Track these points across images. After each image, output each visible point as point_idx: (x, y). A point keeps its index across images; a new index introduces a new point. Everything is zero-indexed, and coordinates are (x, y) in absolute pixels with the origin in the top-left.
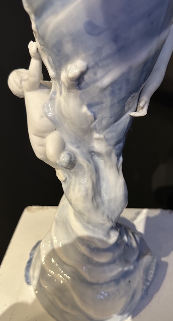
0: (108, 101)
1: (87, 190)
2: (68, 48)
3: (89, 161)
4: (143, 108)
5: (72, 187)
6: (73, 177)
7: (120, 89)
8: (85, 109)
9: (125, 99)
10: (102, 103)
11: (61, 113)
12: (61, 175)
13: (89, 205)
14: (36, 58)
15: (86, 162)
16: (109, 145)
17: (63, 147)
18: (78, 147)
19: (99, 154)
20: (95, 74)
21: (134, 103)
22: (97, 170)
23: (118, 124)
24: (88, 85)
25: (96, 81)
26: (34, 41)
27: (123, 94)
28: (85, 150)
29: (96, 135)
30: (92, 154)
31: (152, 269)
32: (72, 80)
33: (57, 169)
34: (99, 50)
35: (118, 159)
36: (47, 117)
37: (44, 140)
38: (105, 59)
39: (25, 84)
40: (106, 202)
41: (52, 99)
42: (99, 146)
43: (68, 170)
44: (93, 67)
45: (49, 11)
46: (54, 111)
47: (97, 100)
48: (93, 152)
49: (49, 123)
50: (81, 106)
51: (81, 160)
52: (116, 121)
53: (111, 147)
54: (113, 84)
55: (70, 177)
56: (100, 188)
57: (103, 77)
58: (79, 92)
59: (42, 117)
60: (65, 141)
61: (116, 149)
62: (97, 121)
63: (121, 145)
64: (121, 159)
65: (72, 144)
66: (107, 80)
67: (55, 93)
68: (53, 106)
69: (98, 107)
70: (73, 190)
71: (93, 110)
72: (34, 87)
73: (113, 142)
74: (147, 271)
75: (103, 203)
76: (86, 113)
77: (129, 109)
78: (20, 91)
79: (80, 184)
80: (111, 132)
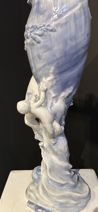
2: (70, 83)
10: (70, 101)
34: (78, 82)
71: (67, 105)
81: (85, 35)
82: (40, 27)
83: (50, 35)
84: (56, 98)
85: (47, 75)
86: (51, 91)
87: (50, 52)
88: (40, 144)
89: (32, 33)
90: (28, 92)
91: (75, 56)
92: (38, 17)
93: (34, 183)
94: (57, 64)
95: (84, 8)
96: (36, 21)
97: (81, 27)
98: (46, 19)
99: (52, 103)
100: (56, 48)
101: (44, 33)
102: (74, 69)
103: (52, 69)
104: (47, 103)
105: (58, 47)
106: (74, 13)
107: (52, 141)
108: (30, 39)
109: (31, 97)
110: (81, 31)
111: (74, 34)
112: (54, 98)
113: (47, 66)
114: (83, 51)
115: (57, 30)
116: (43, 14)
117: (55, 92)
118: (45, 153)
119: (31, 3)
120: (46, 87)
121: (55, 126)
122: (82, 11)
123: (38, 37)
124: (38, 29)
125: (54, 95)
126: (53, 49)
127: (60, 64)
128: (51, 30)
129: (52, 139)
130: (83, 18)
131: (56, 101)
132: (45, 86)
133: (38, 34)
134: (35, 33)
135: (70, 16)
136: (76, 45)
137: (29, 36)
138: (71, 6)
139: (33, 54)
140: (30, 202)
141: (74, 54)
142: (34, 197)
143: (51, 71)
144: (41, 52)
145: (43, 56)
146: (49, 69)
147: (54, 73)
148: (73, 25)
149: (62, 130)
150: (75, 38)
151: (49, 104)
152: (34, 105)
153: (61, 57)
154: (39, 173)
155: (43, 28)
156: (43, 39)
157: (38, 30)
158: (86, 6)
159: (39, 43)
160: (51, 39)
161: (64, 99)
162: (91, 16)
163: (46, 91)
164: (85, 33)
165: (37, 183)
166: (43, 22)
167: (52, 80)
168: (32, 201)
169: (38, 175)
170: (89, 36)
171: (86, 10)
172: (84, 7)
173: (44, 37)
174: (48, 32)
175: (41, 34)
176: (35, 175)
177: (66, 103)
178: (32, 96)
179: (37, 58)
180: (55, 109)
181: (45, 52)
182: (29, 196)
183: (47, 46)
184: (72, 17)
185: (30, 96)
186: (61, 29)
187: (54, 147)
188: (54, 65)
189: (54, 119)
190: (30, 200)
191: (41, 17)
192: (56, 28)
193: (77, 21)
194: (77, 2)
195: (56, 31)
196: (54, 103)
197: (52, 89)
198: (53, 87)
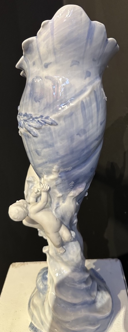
71: (79, 202)
81: (97, 125)
82: (36, 118)
83: (50, 129)
84: (63, 198)
85: (49, 173)
86: (56, 191)
87: (51, 149)
88: (44, 249)
89: (26, 122)
90: (27, 179)
91: (85, 152)
92: (32, 103)
93: (40, 294)
94: (62, 162)
95: (95, 92)
96: (30, 108)
97: (91, 117)
98: (43, 108)
99: (58, 204)
100: (58, 145)
101: (41, 127)
102: (85, 165)
103: (55, 167)
104: (51, 202)
105: (61, 143)
106: (82, 102)
107: (60, 250)
108: (24, 128)
109: (32, 187)
110: (92, 121)
111: (82, 127)
112: (59, 197)
113: (48, 164)
114: (96, 143)
115: (59, 124)
116: (39, 102)
117: (60, 191)
118: (52, 261)
119: (26, 76)
120: (49, 187)
121: (62, 235)
122: (93, 96)
123: (34, 130)
124: (33, 119)
125: (60, 195)
126: (55, 145)
127: (65, 163)
128: (50, 123)
129: (60, 247)
130: (94, 105)
131: (63, 201)
132: (47, 185)
133: (34, 126)
134: (29, 124)
135: (76, 106)
136: (86, 140)
137: (23, 124)
138: (77, 92)
139: (29, 146)
140: (32, 326)
141: (83, 150)
142: (38, 319)
143: (54, 170)
144: (39, 147)
145: (42, 152)
146: (52, 168)
147: (58, 171)
148: (80, 116)
149: (73, 238)
150: (84, 131)
151: (54, 205)
152: (32, 209)
153: (67, 155)
154: (45, 283)
155: (39, 119)
156: (41, 133)
157: (34, 121)
158: (98, 87)
159: (35, 136)
160: (51, 134)
161: (74, 198)
162: (106, 96)
163: (48, 191)
164: (98, 122)
165: (43, 295)
166: (39, 111)
167: (56, 179)
168: (36, 326)
169: (43, 284)
170: (104, 124)
171: (98, 93)
172: (95, 90)
173: (41, 131)
174: (47, 125)
175: (38, 127)
176: (39, 283)
177: (78, 200)
178: (33, 184)
179: (34, 152)
180: (63, 211)
181: (45, 148)
182: (32, 316)
183: (46, 142)
184: (79, 107)
185: (31, 184)
186: (65, 122)
187: (63, 257)
188: (57, 163)
189: (61, 223)
190: (33, 323)
191: (37, 104)
192: (57, 121)
193: (87, 111)
194: (86, 87)
195: (57, 124)
196: (61, 203)
197: (57, 188)
198: (57, 186)
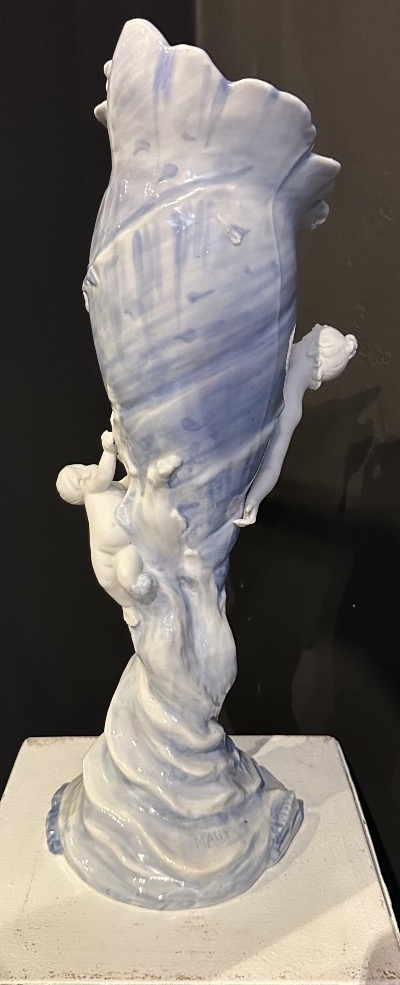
0: (205, 503)
1: (173, 635)
2: (160, 442)
3: (176, 592)
4: (250, 513)
5: (150, 633)
6: (152, 618)
7: (220, 488)
8: (175, 513)
9: (226, 501)
10: (198, 504)
11: (142, 520)
12: (130, 616)
13: (177, 662)
14: (110, 451)
15: (173, 592)
16: (206, 567)
17: (140, 568)
18: (161, 569)
19: (191, 582)
20: (191, 470)
21: (238, 508)
22: (187, 607)
23: (218, 535)
24: (180, 482)
25: (190, 478)
26: (110, 430)
27: (223, 494)
28: (171, 575)
29: (188, 551)
30: (181, 581)
31: (287, 808)
32: (162, 476)
33: (126, 607)
34: (196, 445)
35: (219, 594)
36: (122, 526)
37: (113, 558)
38: (203, 454)
39: (91, 484)
40: (202, 662)
41: (129, 502)
42: (192, 568)
43: (143, 607)
44: (189, 463)
45: (143, 406)
46: (131, 518)
47: (191, 500)
48: (183, 578)
49: (123, 534)
50: (169, 509)
51: (165, 588)
52: (216, 530)
53: (209, 571)
54: (211, 482)
55: (145, 619)
56: (193, 637)
57: (200, 473)
58: (169, 491)
59: (114, 525)
60: (143, 559)
61: (216, 576)
62: (190, 528)
63: (223, 569)
64: (224, 594)
65: (154, 564)
66: (204, 477)
67: (133, 494)
68: (130, 511)
69: (192, 510)
70: (152, 637)
71: (186, 514)
72: (100, 489)
73: (212, 562)
74: (277, 811)
75: (197, 662)
76: (176, 518)
77: (233, 515)
78: (77, 493)
79: (163, 626)
80: (208, 546)
81: (177, 298)
83: (92, 294)
84: (140, 479)
86: (126, 456)
94: (112, 378)
95: (175, 214)
100: (102, 332)
105: (105, 329)
106: (136, 234)
110: (159, 285)
111: (135, 296)
115: (99, 283)
130: (167, 244)
147: (116, 403)
160: (93, 306)
164: (177, 291)
172: (179, 209)
184: (130, 245)
186: (106, 278)
188: (107, 378)
192: (96, 275)
193: (144, 256)
195: (96, 283)
197: (126, 449)
